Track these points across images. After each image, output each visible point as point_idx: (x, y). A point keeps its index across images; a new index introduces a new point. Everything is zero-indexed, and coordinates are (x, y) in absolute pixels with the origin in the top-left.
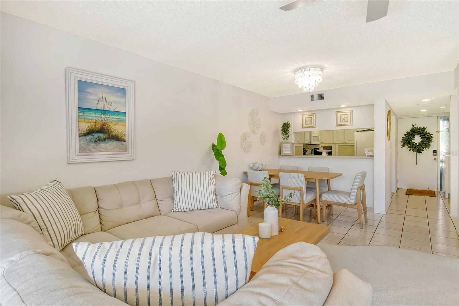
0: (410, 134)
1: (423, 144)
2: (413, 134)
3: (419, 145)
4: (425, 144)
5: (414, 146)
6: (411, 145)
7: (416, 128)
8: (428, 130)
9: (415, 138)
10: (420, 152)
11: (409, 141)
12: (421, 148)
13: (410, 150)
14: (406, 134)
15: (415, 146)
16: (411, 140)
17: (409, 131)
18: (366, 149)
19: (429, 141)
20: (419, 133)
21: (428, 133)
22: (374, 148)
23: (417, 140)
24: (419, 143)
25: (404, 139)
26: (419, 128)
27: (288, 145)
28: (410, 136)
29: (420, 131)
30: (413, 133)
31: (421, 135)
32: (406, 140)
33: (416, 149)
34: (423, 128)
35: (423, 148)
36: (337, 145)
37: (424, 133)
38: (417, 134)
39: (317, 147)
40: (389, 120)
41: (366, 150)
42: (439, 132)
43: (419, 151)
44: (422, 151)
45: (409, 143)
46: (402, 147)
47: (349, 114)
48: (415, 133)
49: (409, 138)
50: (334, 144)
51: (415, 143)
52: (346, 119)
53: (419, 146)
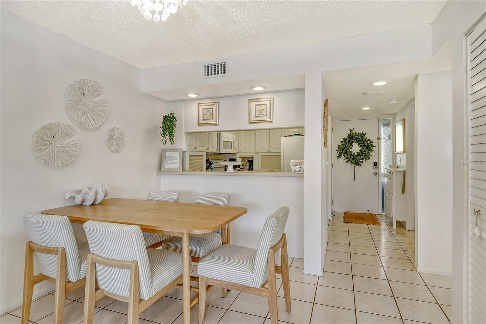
0: (348, 141)
1: (363, 154)
2: (350, 142)
3: (357, 155)
4: (365, 154)
5: (352, 157)
6: (349, 155)
7: (354, 134)
8: (368, 137)
9: (353, 146)
10: (359, 165)
11: (346, 150)
12: (360, 159)
13: (347, 162)
14: (343, 141)
15: (354, 157)
16: (349, 149)
17: (346, 138)
18: (292, 161)
19: (369, 151)
20: (358, 140)
21: (368, 140)
22: (304, 159)
23: (356, 148)
24: (357, 153)
25: (340, 147)
26: (357, 133)
27: (175, 153)
28: (347, 144)
29: (359, 137)
30: (350, 140)
31: (360, 142)
32: (343, 149)
33: (354, 161)
34: (362, 134)
35: (362, 159)
36: (260, 155)
37: (364, 140)
38: (356, 141)
39: (234, 158)
40: (326, 115)
41: (292, 163)
42: (380, 139)
43: (358, 163)
44: (361, 163)
45: (346, 152)
46: (338, 157)
47: (268, 103)
48: (353, 140)
49: (346, 146)
50: (256, 153)
51: (353, 153)
52: (264, 112)
53: (358, 157)
